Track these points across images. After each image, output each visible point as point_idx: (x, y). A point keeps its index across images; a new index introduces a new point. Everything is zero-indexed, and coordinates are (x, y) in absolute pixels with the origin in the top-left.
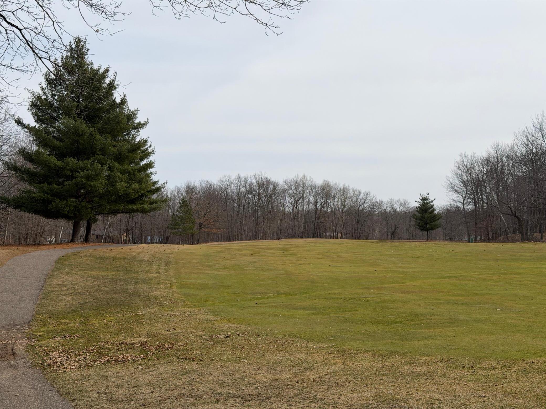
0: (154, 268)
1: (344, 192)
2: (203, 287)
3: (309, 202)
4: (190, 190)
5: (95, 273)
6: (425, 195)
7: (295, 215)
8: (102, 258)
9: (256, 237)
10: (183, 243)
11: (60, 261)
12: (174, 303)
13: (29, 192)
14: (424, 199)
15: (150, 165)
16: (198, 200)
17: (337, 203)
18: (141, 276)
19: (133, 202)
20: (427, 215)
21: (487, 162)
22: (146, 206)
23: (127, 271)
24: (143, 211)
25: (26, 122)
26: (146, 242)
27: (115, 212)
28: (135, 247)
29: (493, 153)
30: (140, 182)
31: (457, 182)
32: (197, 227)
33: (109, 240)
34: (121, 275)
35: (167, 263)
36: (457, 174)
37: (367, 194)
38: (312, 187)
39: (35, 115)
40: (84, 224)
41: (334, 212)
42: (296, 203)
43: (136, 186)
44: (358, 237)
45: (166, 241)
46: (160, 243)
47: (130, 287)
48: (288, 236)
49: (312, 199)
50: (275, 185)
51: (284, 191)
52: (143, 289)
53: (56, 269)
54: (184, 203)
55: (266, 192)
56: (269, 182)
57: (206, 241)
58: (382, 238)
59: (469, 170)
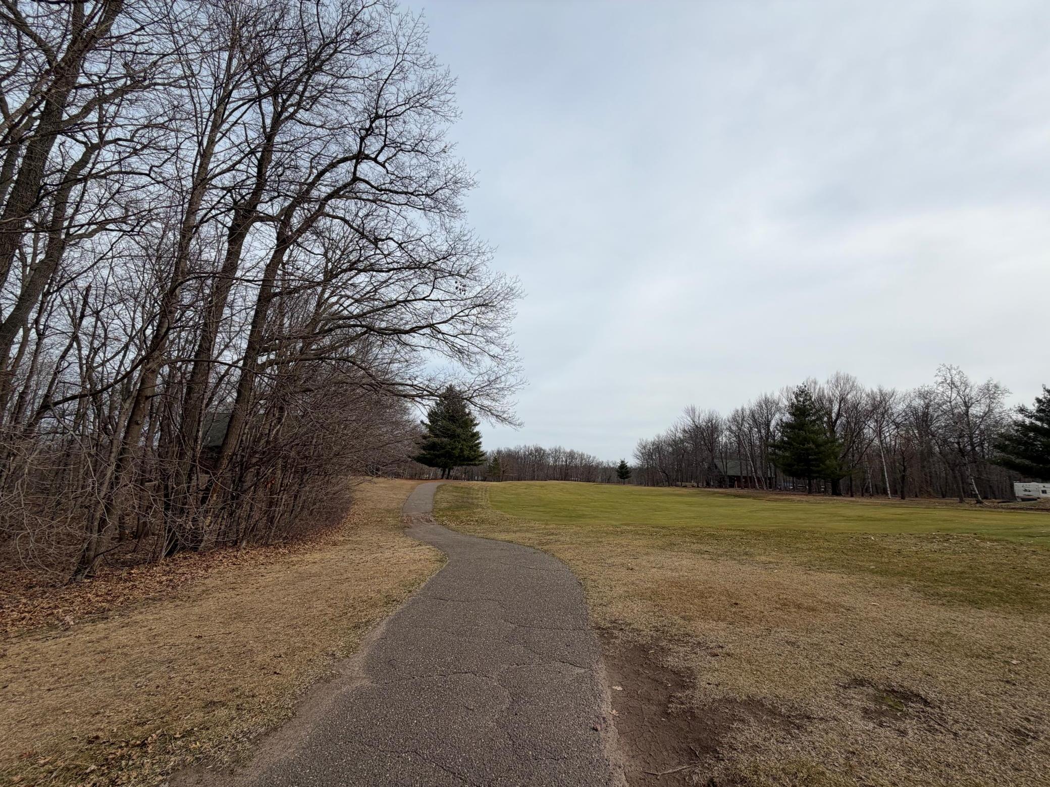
0: (480, 493)
1: (582, 456)
2: (501, 502)
3: (562, 461)
4: (499, 452)
5: (454, 494)
6: (623, 459)
7: (555, 467)
8: (457, 487)
9: (533, 479)
10: (494, 481)
11: (439, 487)
12: (488, 508)
13: (423, 454)
14: (622, 462)
15: (480, 443)
16: (503, 457)
17: (578, 461)
18: (474, 496)
19: (472, 460)
20: (624, 470)
21: (653, 444)
22: (477, 462)
23: (468, 494)
24: (475, 465)
25: (425, 422)
26: (475, 480)
27: (461, 465)
28: (471, 482)
29: (657, 439)
30: (475, 451)
31: (638, 453)
32: (502, 473)
33: (456, 478)
34: (466, 495)
35: (486, 491)
36: (638, 449)
37: (594, 458)
38: (564, 453)
39: (429, 419)
40: (447, 470)
41: (576, 466)
42: (556, 461)
43: (473, 453)
44: (589, 481)
45: (484, 480)
46: (482, 480)
47: (470, 501)
48: (550, 479)
49: (564, 459)
50: (544, 451)
51: (549, 454)
52: (475, 501)
53: (437, 491)
54: (495, 460)
55: (539, 454)
56: (541, 449)
57: (506, 480)
58: (602, 482)
59: (644, 447)
